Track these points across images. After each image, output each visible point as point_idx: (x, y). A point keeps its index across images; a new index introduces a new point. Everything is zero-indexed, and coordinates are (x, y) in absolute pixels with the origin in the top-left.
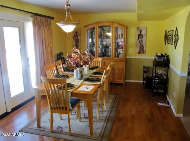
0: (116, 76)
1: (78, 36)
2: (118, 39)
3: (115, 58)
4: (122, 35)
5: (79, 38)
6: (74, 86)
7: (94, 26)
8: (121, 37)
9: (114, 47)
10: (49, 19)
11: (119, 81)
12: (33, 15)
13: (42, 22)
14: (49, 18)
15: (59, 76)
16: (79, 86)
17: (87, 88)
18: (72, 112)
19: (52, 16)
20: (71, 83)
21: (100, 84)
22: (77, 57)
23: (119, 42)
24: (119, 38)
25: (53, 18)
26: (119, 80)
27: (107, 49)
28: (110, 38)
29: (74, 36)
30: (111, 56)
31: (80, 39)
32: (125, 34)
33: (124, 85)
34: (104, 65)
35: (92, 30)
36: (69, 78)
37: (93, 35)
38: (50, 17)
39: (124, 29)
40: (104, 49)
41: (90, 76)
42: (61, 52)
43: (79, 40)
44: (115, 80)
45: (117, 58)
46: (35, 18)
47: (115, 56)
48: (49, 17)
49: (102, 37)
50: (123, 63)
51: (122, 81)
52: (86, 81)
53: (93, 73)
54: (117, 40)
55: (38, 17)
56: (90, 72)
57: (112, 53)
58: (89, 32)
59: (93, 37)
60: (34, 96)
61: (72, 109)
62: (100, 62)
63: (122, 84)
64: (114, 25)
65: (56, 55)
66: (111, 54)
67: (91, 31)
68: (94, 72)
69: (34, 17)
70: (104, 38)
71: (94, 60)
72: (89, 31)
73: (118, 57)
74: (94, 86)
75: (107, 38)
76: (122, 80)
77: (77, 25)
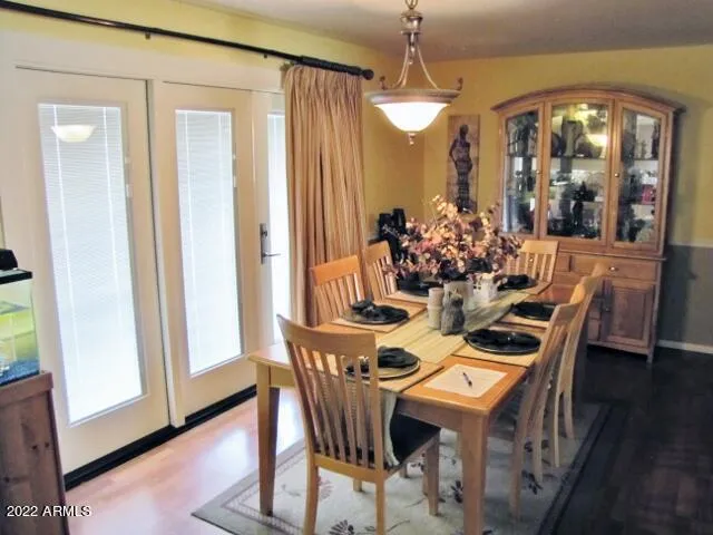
0: (617, 320)
1: (468, 145)
2: (636, 162)
3: (618, 244)
4: (656, 143)
5: (473, 153)
6: (415, 363)
7: (534, 104)
8: (649, 154)
9: (615, 197)
10: (351, 79)
11: (628, 341)
12: (288, 62)
13: (322, 90)
14: (353, 74)
15: (371, 308)
16: (436, 368)
17: (470, 383)
18: (409, 465)
19: (364, 67)
20: (407, 350)
21: (534, 365)
22: (447, 236)
23: (641, 176)
24: (642, 159)
25: (368, 75)
26: (627, 336)
27: (585, 203)
28: (602, 156)
29: (454, 146)
30: (599, 231)
31: (478, 159)
32: (666, 138)
33: (650, 360)
34: (570, 268)
35: (525, 122)
36: (409, 319)
37: (530, 143)
38: (359, 69)
39: (664, 117)
40: (573, 203)
41: (498, 322)
42: (400, 207)
43: (473, 162)
44: (610, 338)
45: (627, 244)
46: (297, 75)
47: (619, 236)
48: (354, 71)
49: (569, 152)
50: (653, 264)
51: (644, 342)
52: (474, 341)
53: (512, 305)
54: (631, 165)
55: (307, 69)
56: (500, 298)
57: (604, 222)
58: (513, 128)
59: (529, 152)
60: (255, 386)
61: (396, 463)
62: (549, 257)
63: (644, 357)
64: (622, 101)
65: (378, 217)
66: (599, 223)
67: (522, 127)
68: (519, 301)
69: (292, 69)
70: (574, 156)
71: (519, 251)
72: (511, 125)
73: (632, 238)
74: (502, 375)
75: (586, 157)
76: (641, 338)
77: (448, 102)
